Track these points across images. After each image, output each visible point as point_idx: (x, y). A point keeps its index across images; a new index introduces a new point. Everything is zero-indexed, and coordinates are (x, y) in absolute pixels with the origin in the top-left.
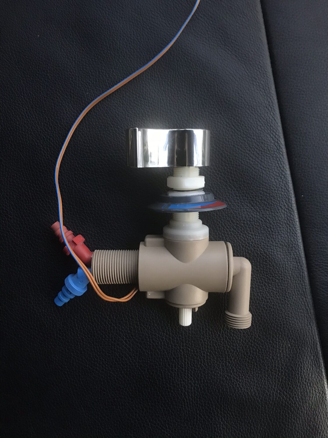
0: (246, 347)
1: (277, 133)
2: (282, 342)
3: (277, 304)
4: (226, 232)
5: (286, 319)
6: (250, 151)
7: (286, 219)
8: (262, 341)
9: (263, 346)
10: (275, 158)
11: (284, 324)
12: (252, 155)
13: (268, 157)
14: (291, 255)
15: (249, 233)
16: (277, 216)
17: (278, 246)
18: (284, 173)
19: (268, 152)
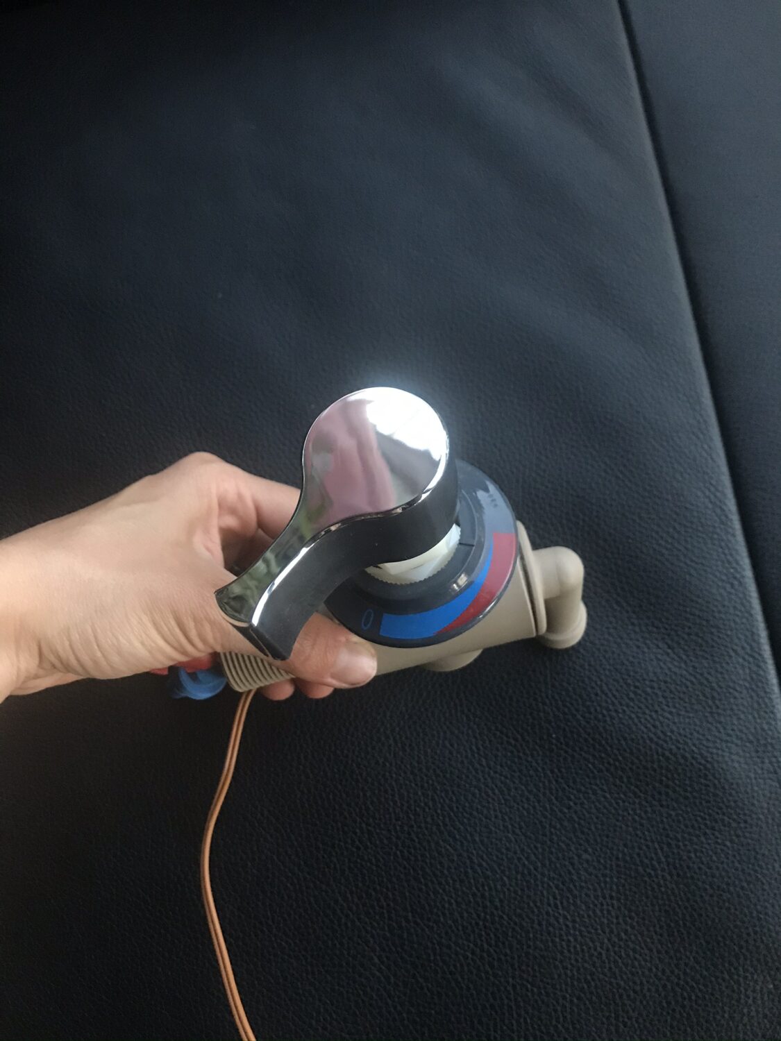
2: (753, 977)
5: (759, 919)
11: (756, 933)
16: (727, 671)
17: (732, 742)
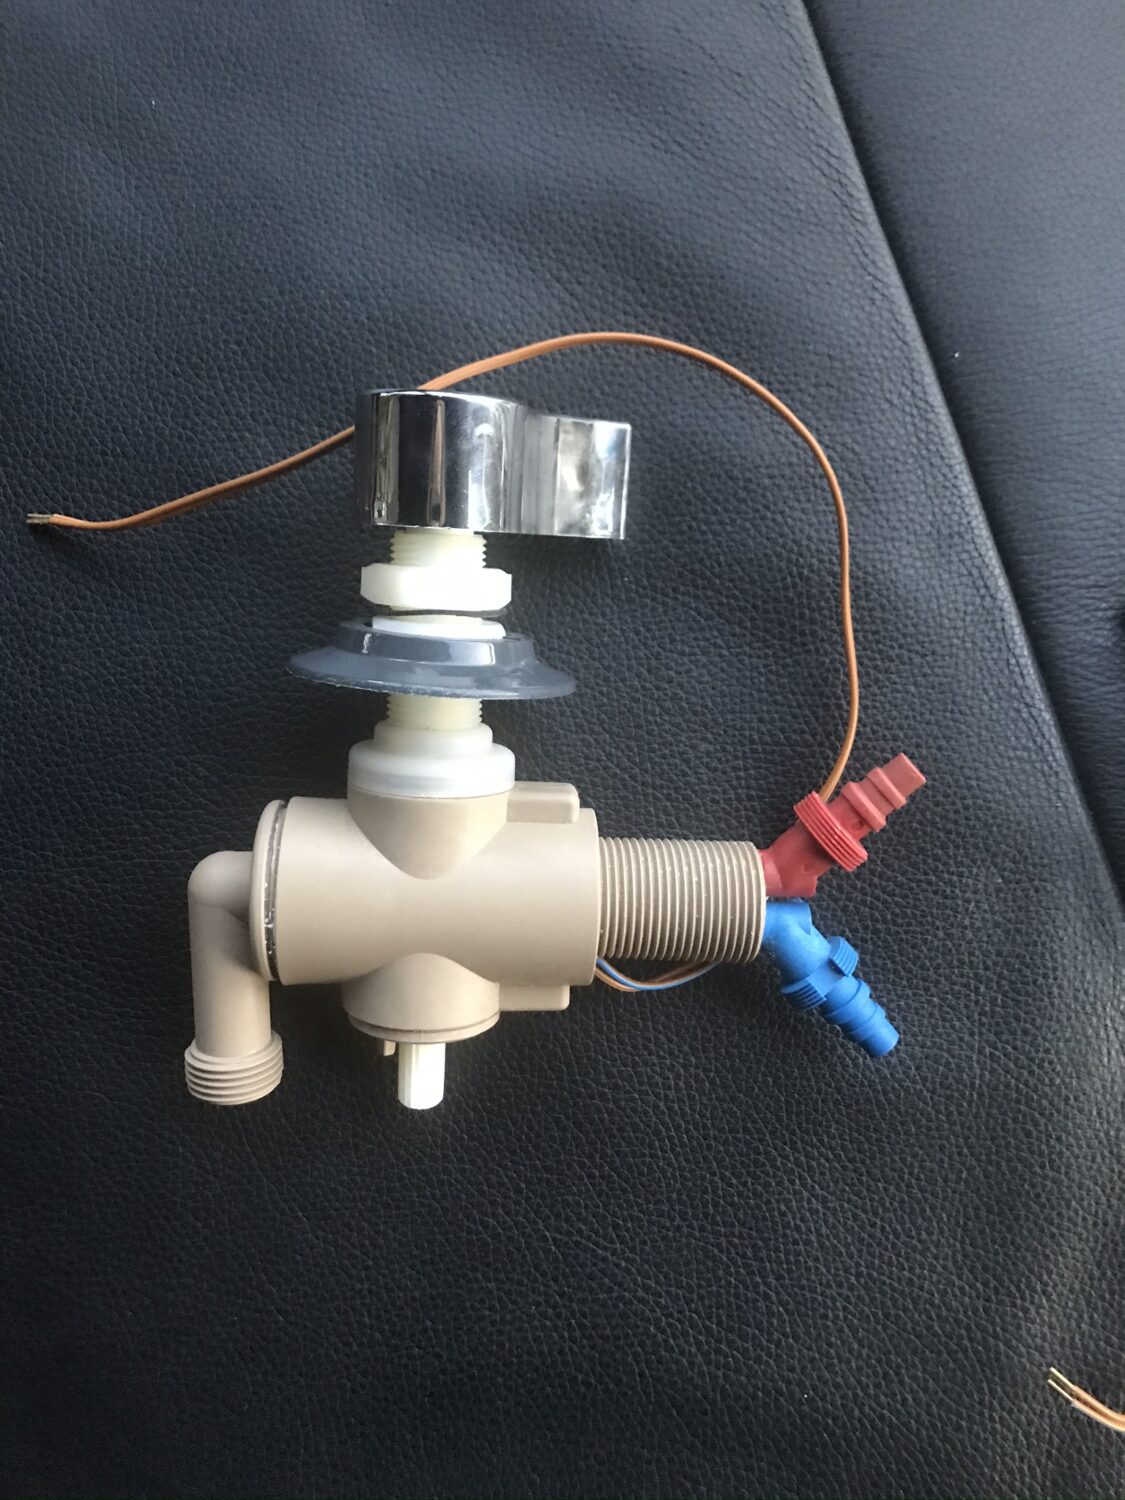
0: (845, 909)
1: (835, 152)
2: (970, 872)
3: (931, 741)
4: (713, 518)
5: (970, 788)
6: (748, 222)
7: (914, 440)
8: (900, 878)
9: (904, 897)
10: (839, 237)
11: (966, 808)
12: (759, 237)
13: (814, 237)
14: (950, 562)
15: (792, 508)
16: (881, 433)
17: (901, 539)
18: (878, 285)
19: (813, 219)
